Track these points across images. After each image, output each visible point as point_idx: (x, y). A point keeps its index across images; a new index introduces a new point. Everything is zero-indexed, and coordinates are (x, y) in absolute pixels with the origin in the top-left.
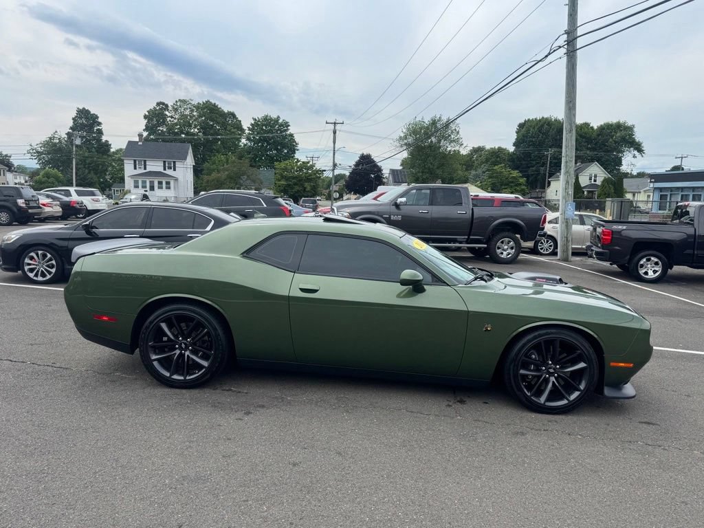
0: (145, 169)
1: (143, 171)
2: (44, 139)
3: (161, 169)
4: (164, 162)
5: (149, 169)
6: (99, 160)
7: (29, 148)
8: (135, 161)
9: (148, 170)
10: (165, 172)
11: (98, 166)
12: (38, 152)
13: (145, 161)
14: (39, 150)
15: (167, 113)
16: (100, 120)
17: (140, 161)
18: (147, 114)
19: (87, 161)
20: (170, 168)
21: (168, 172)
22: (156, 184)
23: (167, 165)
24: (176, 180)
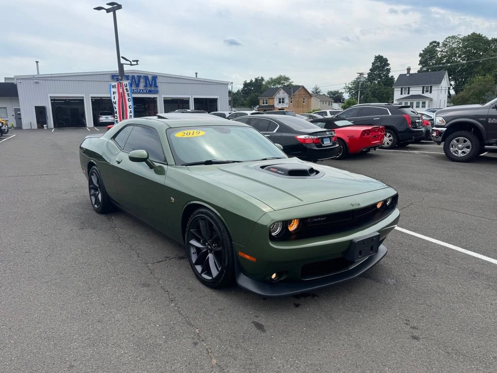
0: (409, 93)
1: (407, 95)
2: (353, 80)
3: (420, 93)
4: (423, 87)
5: (412, 93)
6: (385, 90)
7: (344, 85)
8: (402, 89)
9: (410, 94)
10: (423, 95)
11: (383, 94)
12: (349, 88)
13: (409, 88)
14: (350, 86)
15: (438, 49)
16: (388, 62)
17: (405, 88)
18: (422, 52)
19: (377, 92)
20: (427, 91)
21: (426, 94)
22: (415, 104)
23: (425, 89)
24: (431, 100)
